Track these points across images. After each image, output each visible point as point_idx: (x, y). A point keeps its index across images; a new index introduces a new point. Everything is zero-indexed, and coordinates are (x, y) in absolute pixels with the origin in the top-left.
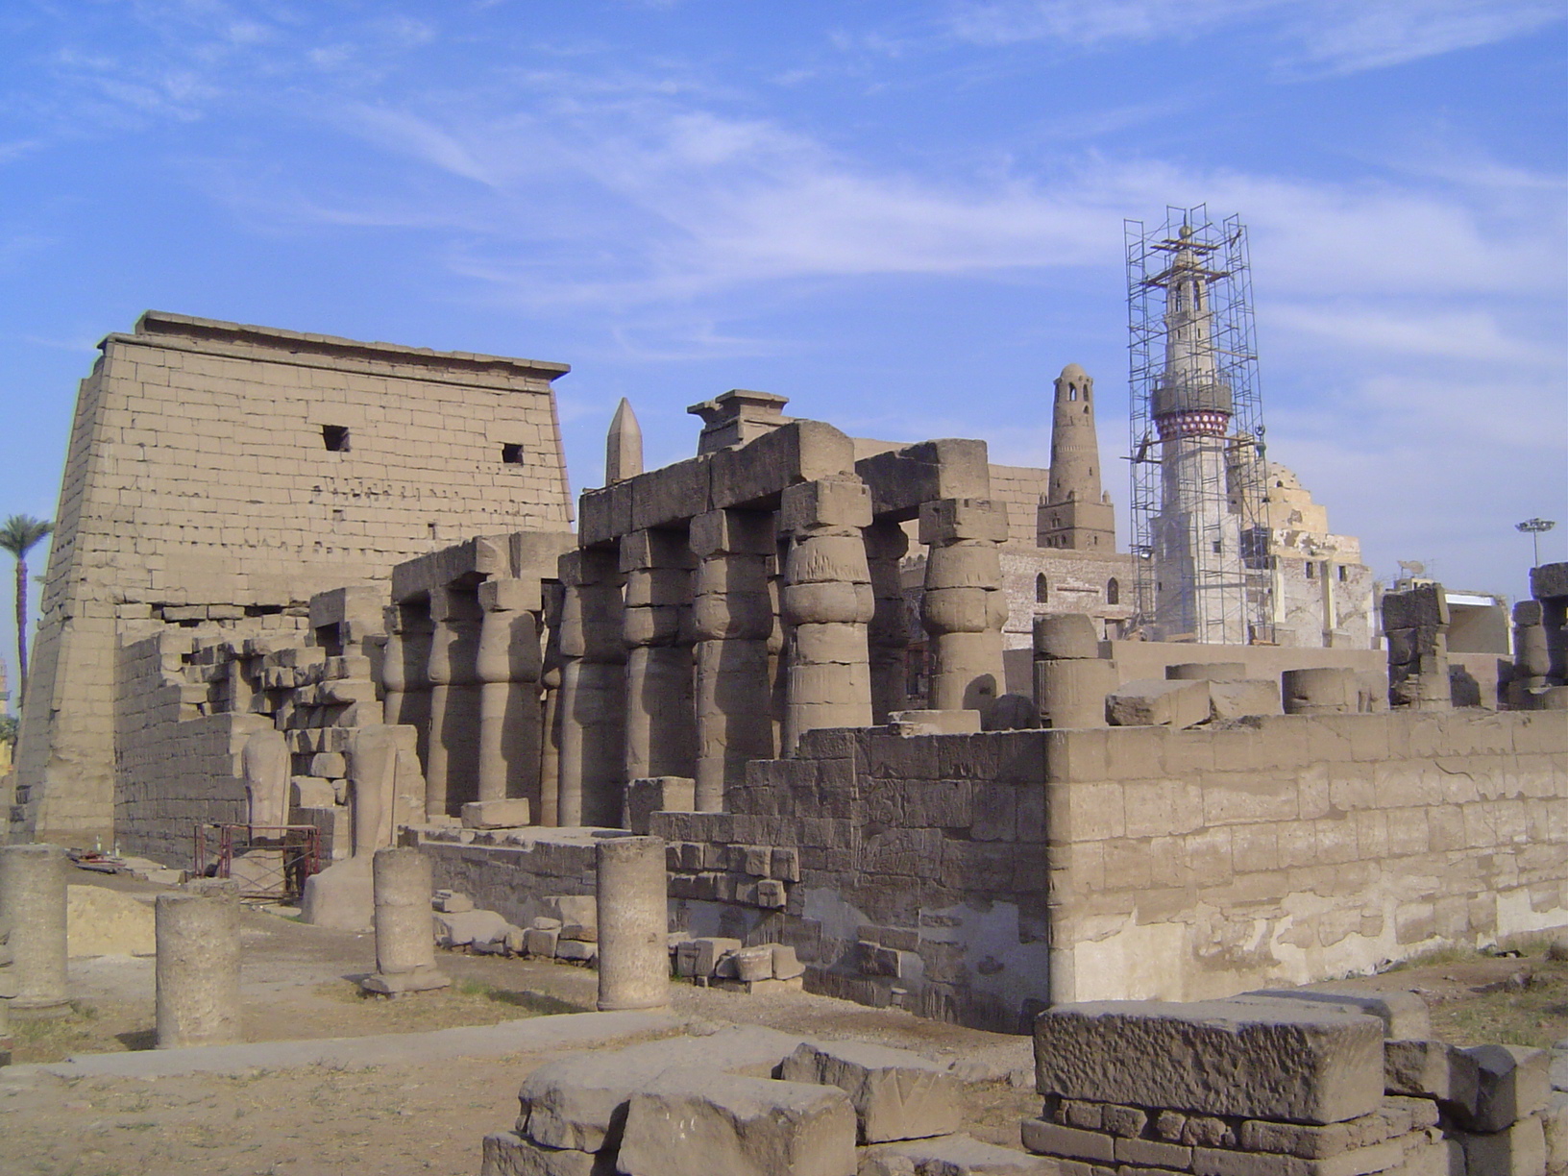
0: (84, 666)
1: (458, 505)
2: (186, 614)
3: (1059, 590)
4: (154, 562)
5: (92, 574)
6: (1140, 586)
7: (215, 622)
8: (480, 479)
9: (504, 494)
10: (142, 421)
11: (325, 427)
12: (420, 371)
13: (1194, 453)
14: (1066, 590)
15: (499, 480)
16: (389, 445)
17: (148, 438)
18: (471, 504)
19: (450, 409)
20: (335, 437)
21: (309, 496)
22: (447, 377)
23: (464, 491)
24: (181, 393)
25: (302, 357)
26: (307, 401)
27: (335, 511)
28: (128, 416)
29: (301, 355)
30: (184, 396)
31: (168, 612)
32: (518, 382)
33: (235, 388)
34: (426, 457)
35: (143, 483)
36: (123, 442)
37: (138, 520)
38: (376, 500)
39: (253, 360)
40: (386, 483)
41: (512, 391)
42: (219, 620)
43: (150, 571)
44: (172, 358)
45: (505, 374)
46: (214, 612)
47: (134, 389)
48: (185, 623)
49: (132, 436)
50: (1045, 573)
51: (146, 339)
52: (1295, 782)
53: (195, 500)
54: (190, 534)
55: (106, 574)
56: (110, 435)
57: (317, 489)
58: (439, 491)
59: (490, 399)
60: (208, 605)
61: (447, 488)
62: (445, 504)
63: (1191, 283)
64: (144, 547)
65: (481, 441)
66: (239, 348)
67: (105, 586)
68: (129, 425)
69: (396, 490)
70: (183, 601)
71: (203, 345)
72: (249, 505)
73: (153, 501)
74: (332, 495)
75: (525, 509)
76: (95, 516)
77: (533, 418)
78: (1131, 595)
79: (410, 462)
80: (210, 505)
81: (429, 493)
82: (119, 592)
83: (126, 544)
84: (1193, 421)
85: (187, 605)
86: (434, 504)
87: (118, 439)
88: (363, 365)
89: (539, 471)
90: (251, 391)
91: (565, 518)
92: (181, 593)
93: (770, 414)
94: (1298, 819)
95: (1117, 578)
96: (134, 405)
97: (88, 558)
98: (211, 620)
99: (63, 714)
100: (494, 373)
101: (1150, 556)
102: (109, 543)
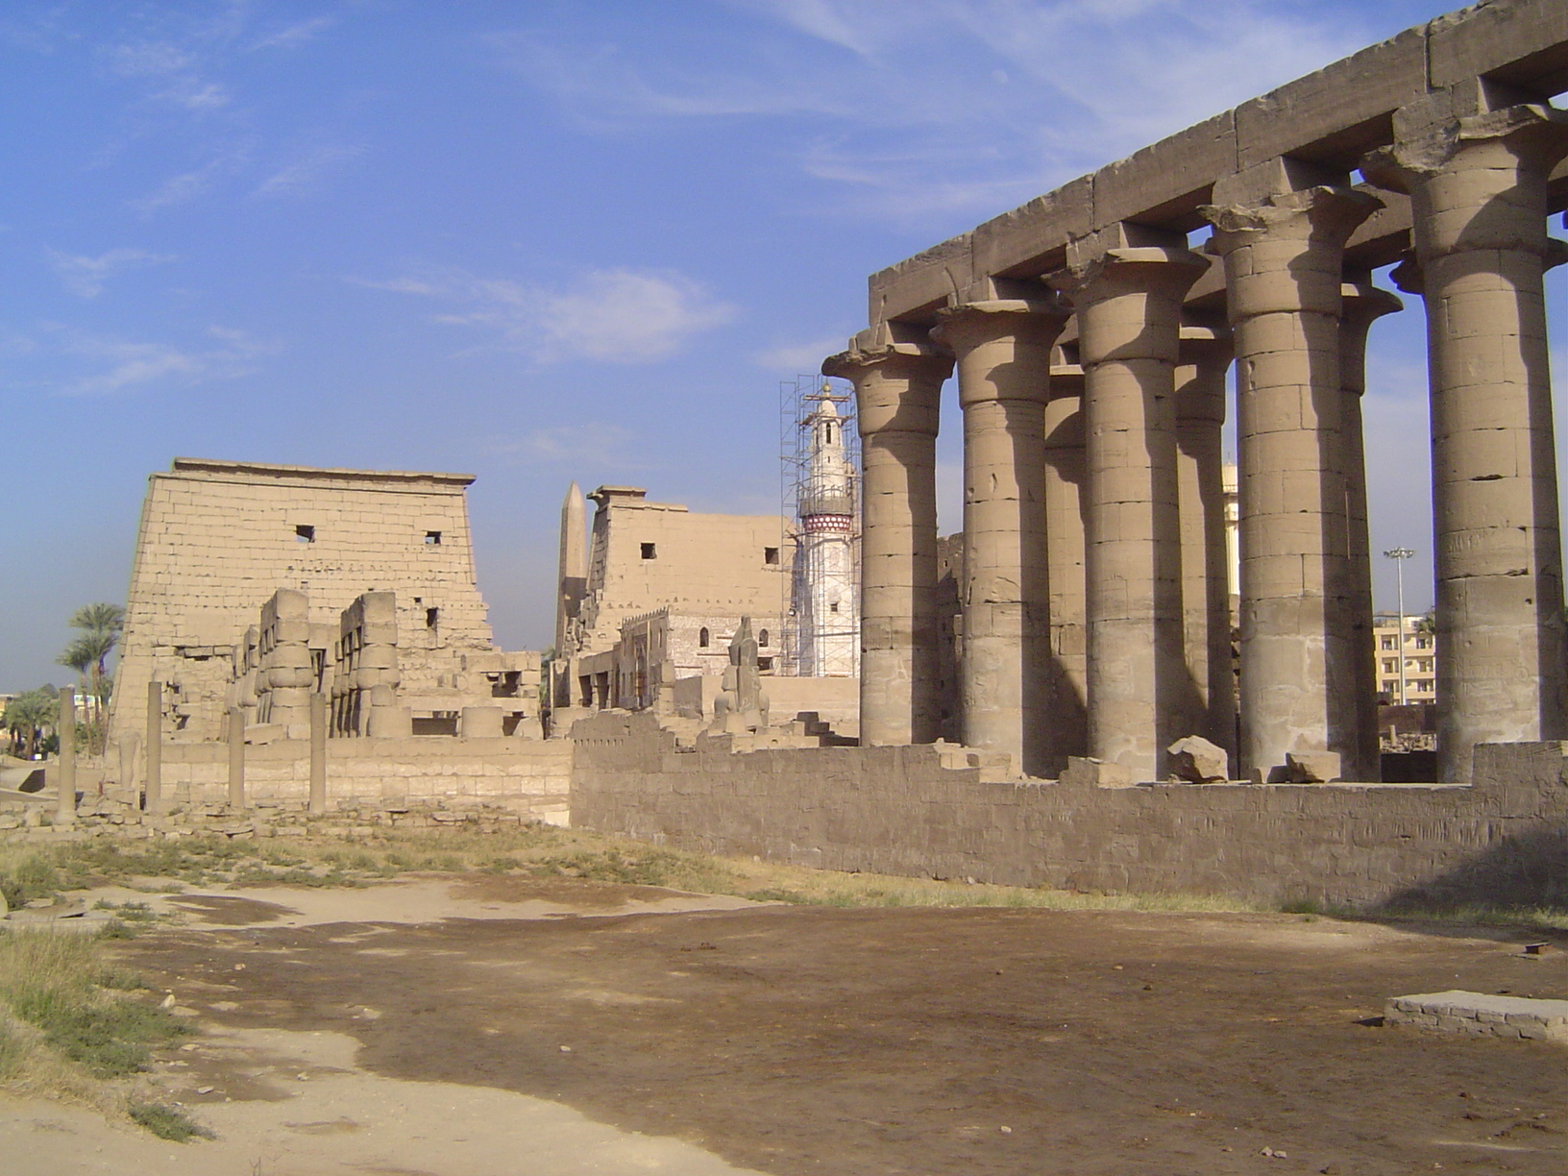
0: (131, 687)
1: (390, 575)
2: (199, 653)
3: (718, 638)
4: (178, 620)
5: (137, 628)
6: (785, 635)
7: (219, 658)
8: (408, 557)
9: (425, 566)
10: (173, 529)
11: (298, 527)
12: (368, 485)
13: (819, 544)
14: (724, 638)
15: (421, 557)
16: (343, 536)
17: (177, 540)
18: (400, 574)
19: (386, 509)
20: (305, 532)
21: (284, 573)
22: (387, 487)
23: (395, 566)
24: (199, 508)
25: (284, 480)
26: (286, 510)
27: (303, 582)
28: (164, 525)
29: (282, 478)
30: (202, 511)
31: (188, 652)
32: (440, 488)
33: (236, 503)
34: (369, 543)
35: (172, 569)
36: (160, 542)
37: (169, 593)
38: (332, 574)
39: (249, 484)
40: (339, 562)
41: (435, 494)
42: (222, 656)
43: (175, 625)
44: (194, 486)
45: (430, 483)
46: (218, 651)
47: (168, 508)
48: (198, 658)
49: (166, 539)
50: (707, 627)
51: (177, 475)
52: (293, 765)
53: (207, 578)
54: (203, 601)
55: (146, 629)
56: (152, 539)
57: (290, 568)
58: (377, 566)
59: (418, 501)
60: (214, 647)
61: (383, 564)
62: (381, 575)
63: (825, 425)
64: (172, 610)
65: (410, 530)
66: (240, 477)
67: (145, 635)
68: (164, 531)
69: (346, 567)
70: (196, 644)
71: (215, 476)
72: (244, 581)
73: (178, 580)
74: (300, 572)
75: (440, 576)
76: (140, 591)
77: (450, 512)
78: (779, 640)
79: (357, 547)
80: (217, 581)
81: (369, 568)
82: (154, 639)
83: (160, 609)
84: (819, 522)
85: (200, 647)
86: (373, 575)
87: (157, 541)
88: (327, 483)
89: (453, 549)
90: (247, 505)
91: (469, 582)
92: (196, 639)
93: (634, 501)
94: (293, 779)
95: (767, 629)
96: (169, 518)
97: (135, 618)
98: (217, 656)
99: (117, 716)
100: (422, 483)
101: (795, 613)
102: (149, 608)
